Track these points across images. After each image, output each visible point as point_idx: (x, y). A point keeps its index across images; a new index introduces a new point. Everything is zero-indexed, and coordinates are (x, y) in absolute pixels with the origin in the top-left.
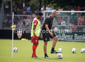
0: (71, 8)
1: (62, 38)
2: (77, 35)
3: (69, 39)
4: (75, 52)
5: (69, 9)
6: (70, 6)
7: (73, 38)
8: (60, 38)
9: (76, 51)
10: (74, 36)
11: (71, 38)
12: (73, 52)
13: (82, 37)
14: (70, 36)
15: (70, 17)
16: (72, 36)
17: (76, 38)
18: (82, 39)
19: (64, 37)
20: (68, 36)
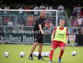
1: (9, 40)
2: (26, 37)
3: (17, 42)
4: (23, 56)
5: (17, 7)
6: (18, 4)
7: (22, 40)
8: (6, 40)
9: (24, 55)
10: (23, 38)
11: (19, 40)
12: (22, 57)
13: (31, 39)
14: (17, 38)
15: (18, 17)
16: (20, 38)
17: (25, 40)
18: (32, 41)
19: (11, 40)
20: (16, 38)
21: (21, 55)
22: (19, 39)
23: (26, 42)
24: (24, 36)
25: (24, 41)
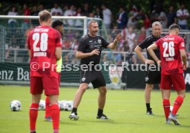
0: (8, 8)
3: (5, 80)
4: (17, 108)
5: (5, 10)
6: (7, 4)
7: (15, 77)
9: (19, 107)
11: (8, 77)
12: (14, 109)
14: (6, 72)
15: (7, 30)
16: (12, 72)
17: (21, 77)
20: (3, 72)
21: (12, 106)
22: (9, 75)
23: (23, 80)
24: (19, 69)
25: (18, 79)
